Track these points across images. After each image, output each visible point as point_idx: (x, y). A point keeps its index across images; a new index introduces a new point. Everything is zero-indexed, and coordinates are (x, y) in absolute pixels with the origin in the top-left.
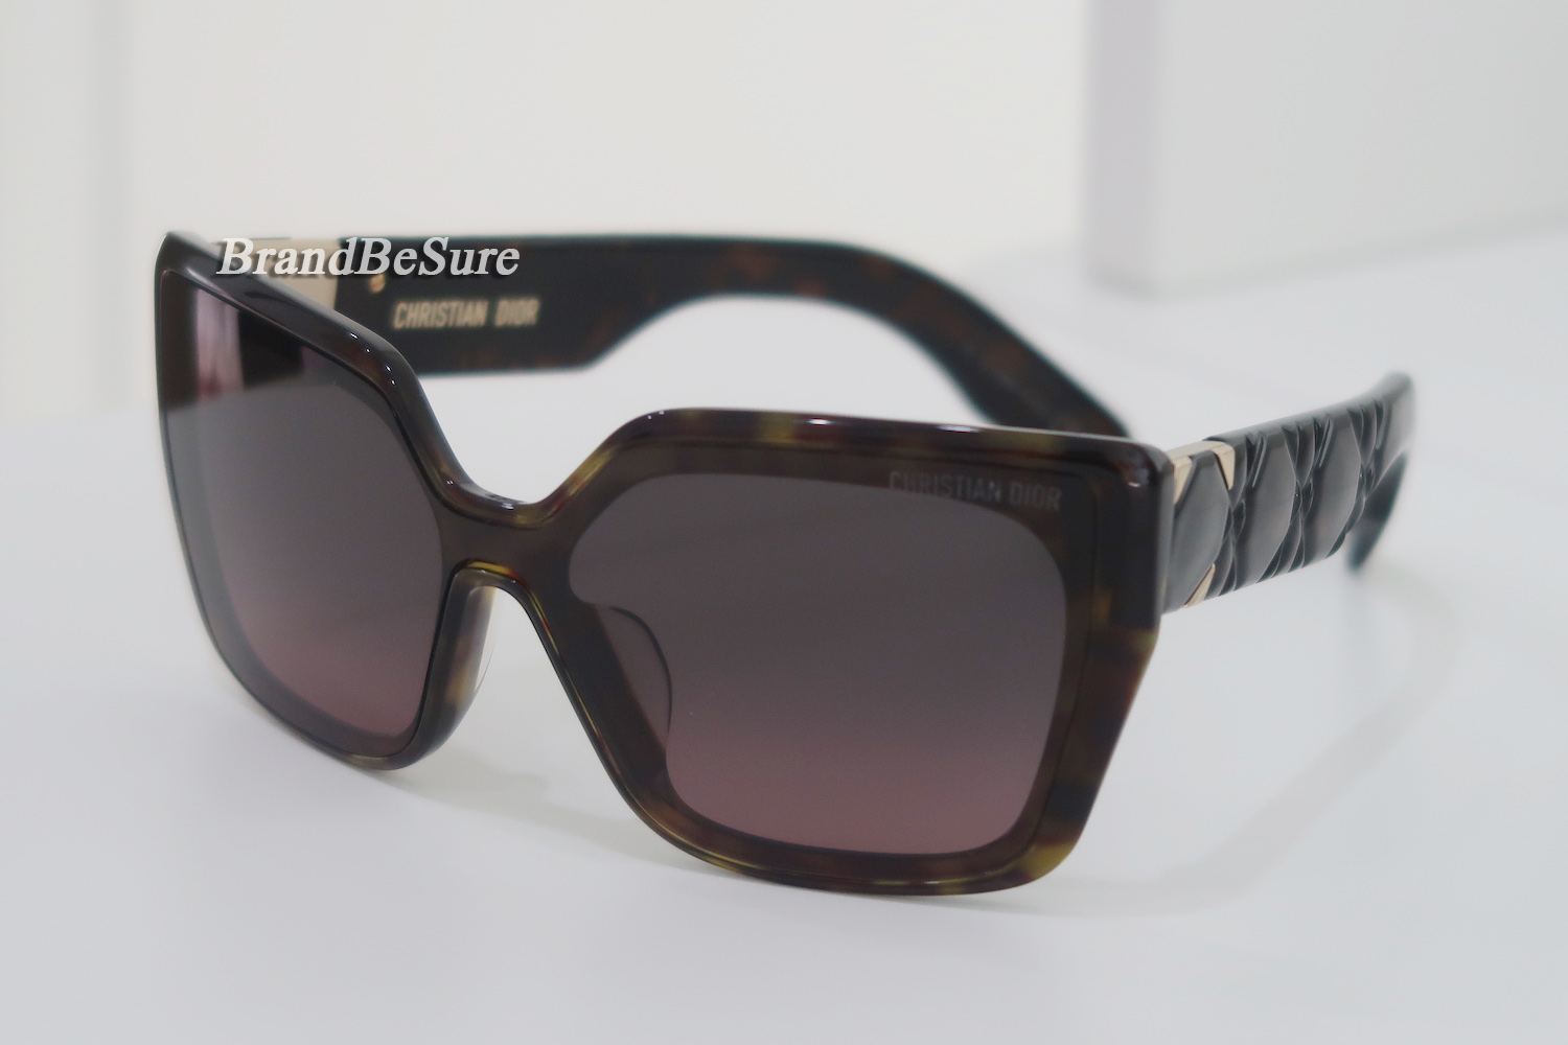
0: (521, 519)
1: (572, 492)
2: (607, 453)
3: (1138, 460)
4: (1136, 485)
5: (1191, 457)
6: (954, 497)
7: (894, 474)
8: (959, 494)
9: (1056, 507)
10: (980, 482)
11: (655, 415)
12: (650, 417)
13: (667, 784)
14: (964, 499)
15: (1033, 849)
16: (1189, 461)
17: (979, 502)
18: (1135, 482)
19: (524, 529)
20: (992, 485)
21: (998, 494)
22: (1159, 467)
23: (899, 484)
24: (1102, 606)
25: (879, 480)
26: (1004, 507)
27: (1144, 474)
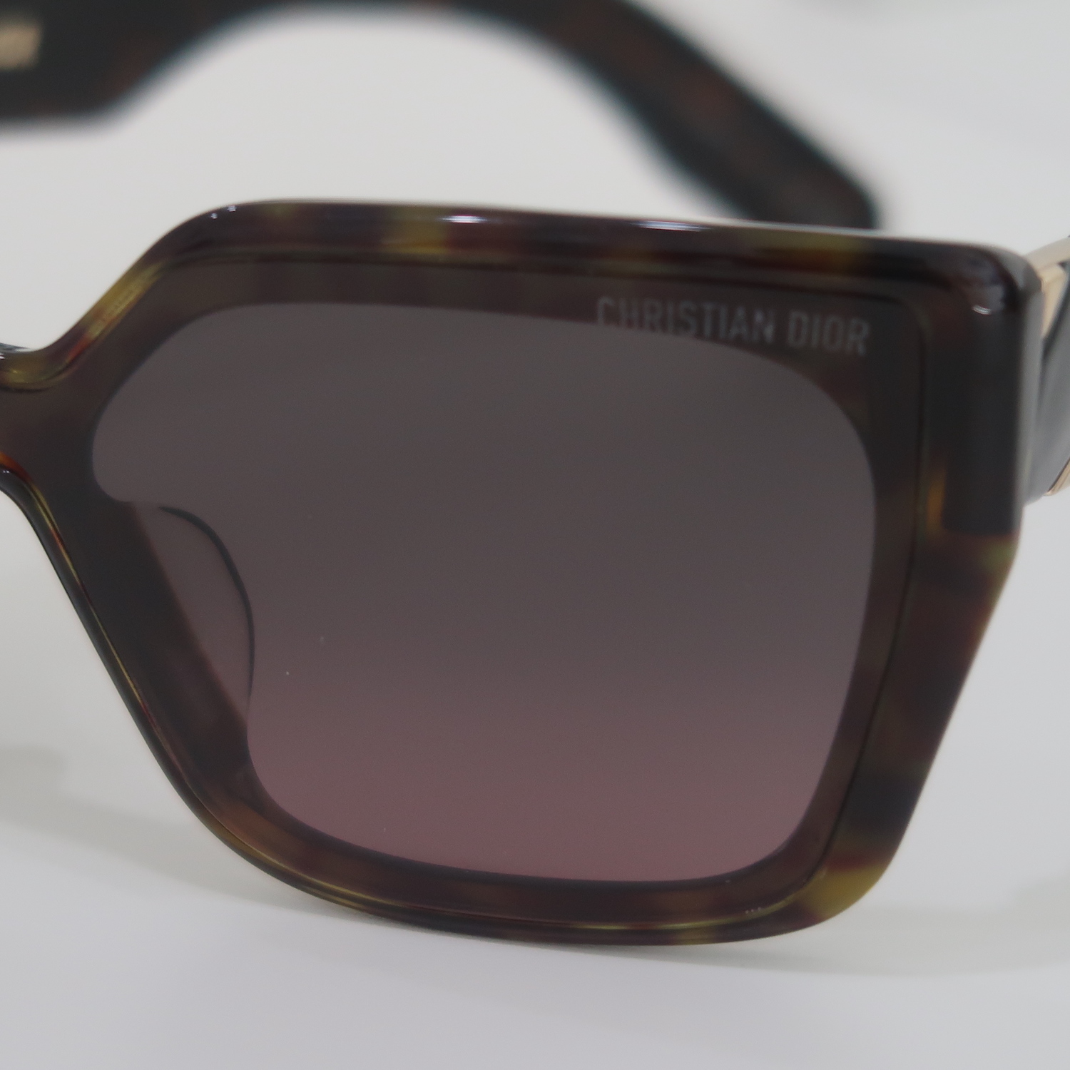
0: (16, 376)
1: (95, 331)
2: (150, 271)
3: (986, 272)
4: (984, 311)
5: (1063, 265)
6: (700, 335)
7: (604, 301)
8: (708, 330)
9: (861, 349)
10: (740, 313)
11: (223, 213)
12: (214, 216)
13: (252, 782)
14: (715, 337)
15: (822, 875)
16: (1059, 271)
17: (739, 343)
18: (984, 306)
19: (21, 390)
20: (759, 317)
21: (769, 331)
22: (1020, 281)
23: (612, 317)
24: (934, 501)
25: (580, 310)
26: (778, 350)
27: (996, 293)
